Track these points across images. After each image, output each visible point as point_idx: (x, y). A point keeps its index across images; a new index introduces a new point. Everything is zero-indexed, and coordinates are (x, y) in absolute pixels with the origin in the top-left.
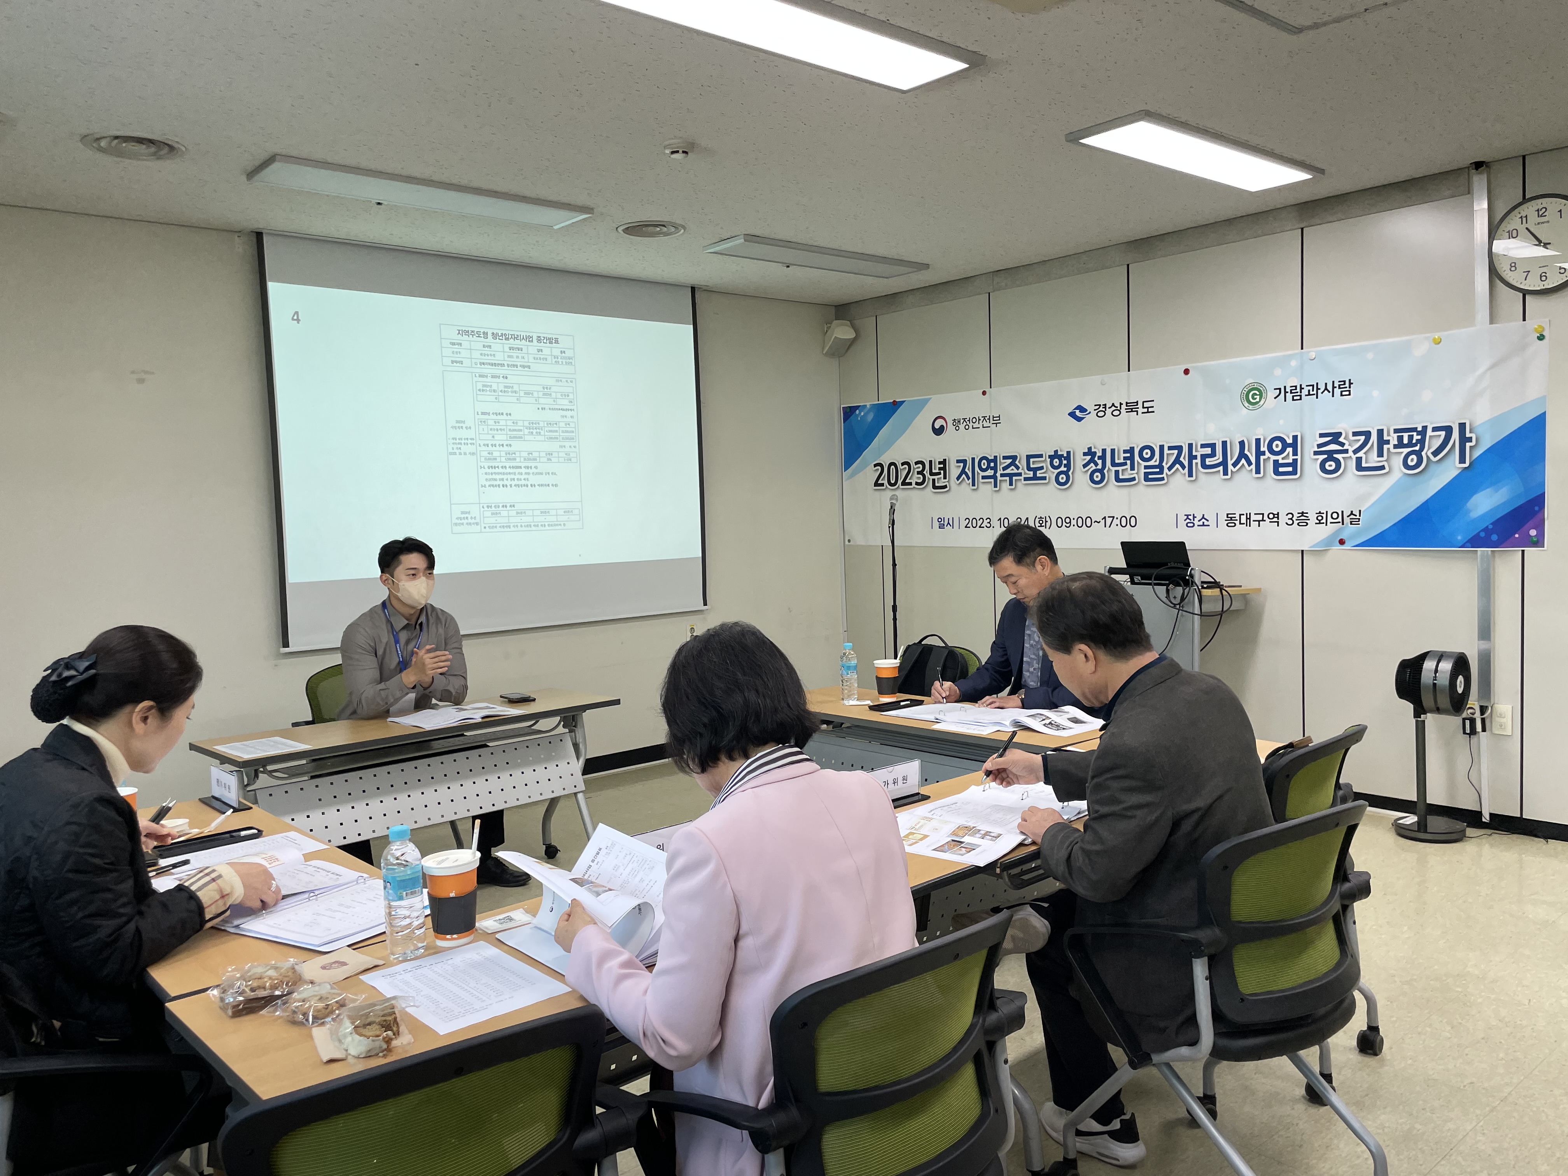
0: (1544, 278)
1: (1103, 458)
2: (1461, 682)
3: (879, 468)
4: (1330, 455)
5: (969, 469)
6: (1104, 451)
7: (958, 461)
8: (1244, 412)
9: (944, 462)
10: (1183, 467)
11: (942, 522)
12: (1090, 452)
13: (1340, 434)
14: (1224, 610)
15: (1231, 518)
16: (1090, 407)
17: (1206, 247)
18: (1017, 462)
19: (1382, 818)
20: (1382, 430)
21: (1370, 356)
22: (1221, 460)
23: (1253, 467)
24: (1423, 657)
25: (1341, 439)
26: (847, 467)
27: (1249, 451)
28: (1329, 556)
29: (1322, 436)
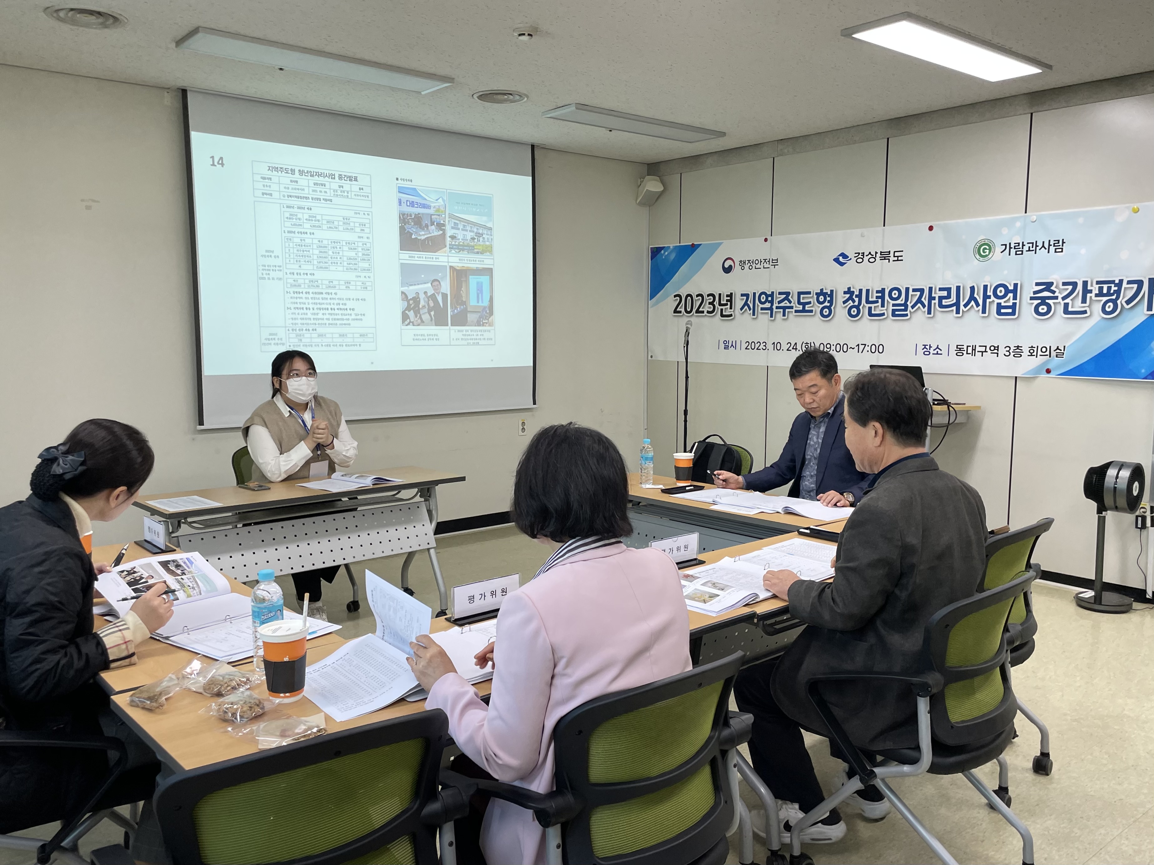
1: (859, 296)
2: (1136, 487)
3: (678, 298)
4: (1043, 301)
5: (750, 302)
6: (861, 291)
7: (742, 295)
8: (976, 263)
9: (731, 295)
10: (924, 306)
11: (727, 344)
12: (849, 291)
13: (1052, 283)
14: (950, 422)
15: (960, 348)
16: (851, 255)
18: (790, 298)
19: (1067, 592)
20: (1087, 281)
21: (1081, 220)
22: (955, 301)
23: (980, 308)
24: (1107, 466)
25: (1053, 288)
26: (652, 296)
27: (977, 294)
28: (1037, 382)
29: (1037, 284)
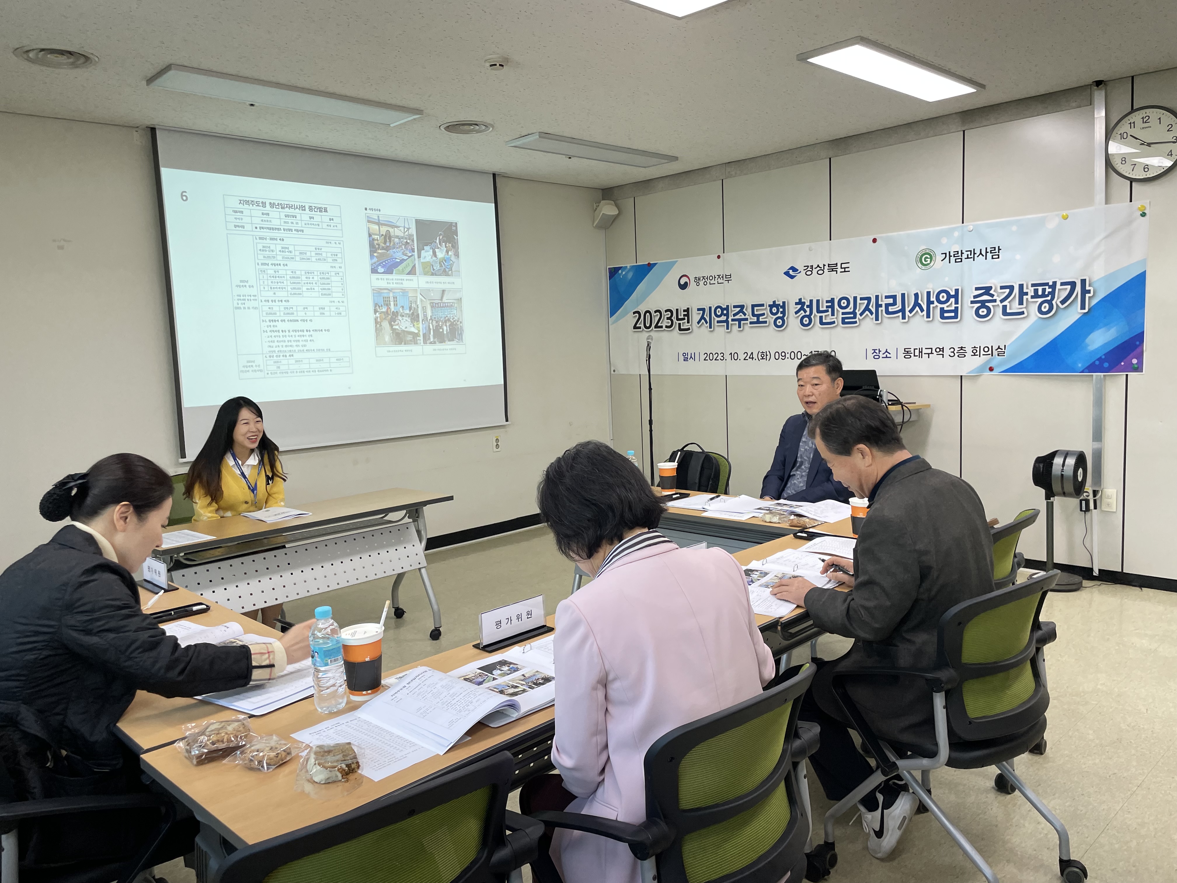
0: (1146, 170)
1: (810, 306)
2: (1080, 473)
3: (637, 314)
4: (983, 304)
5: (707, 316)
6: (811, 301)
7: (699, 310)
8: (918, 271)
9: (687, 310)
10: (872, 313)
11: (686, 356)
12: (800, 302)
13: (991, 288)
14: (905, 420)
15: (907, 351)
17: (890, 145)
18: (744, 310)
20: (1023, 285)
21: (1014, 228)
22: (900, 308)
23: (925, 313)
24: (1053, 455)
25: (992, 292)
26: (612, 313)
27: (921, 301)
28: (981, 380)
29: (977, 289)
